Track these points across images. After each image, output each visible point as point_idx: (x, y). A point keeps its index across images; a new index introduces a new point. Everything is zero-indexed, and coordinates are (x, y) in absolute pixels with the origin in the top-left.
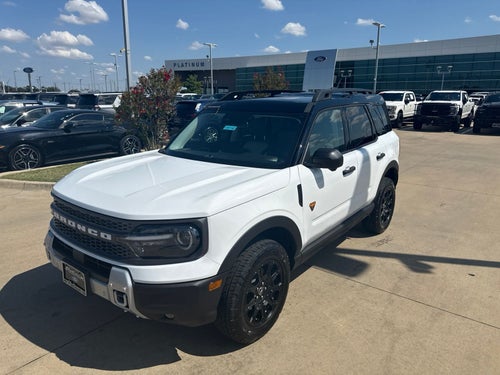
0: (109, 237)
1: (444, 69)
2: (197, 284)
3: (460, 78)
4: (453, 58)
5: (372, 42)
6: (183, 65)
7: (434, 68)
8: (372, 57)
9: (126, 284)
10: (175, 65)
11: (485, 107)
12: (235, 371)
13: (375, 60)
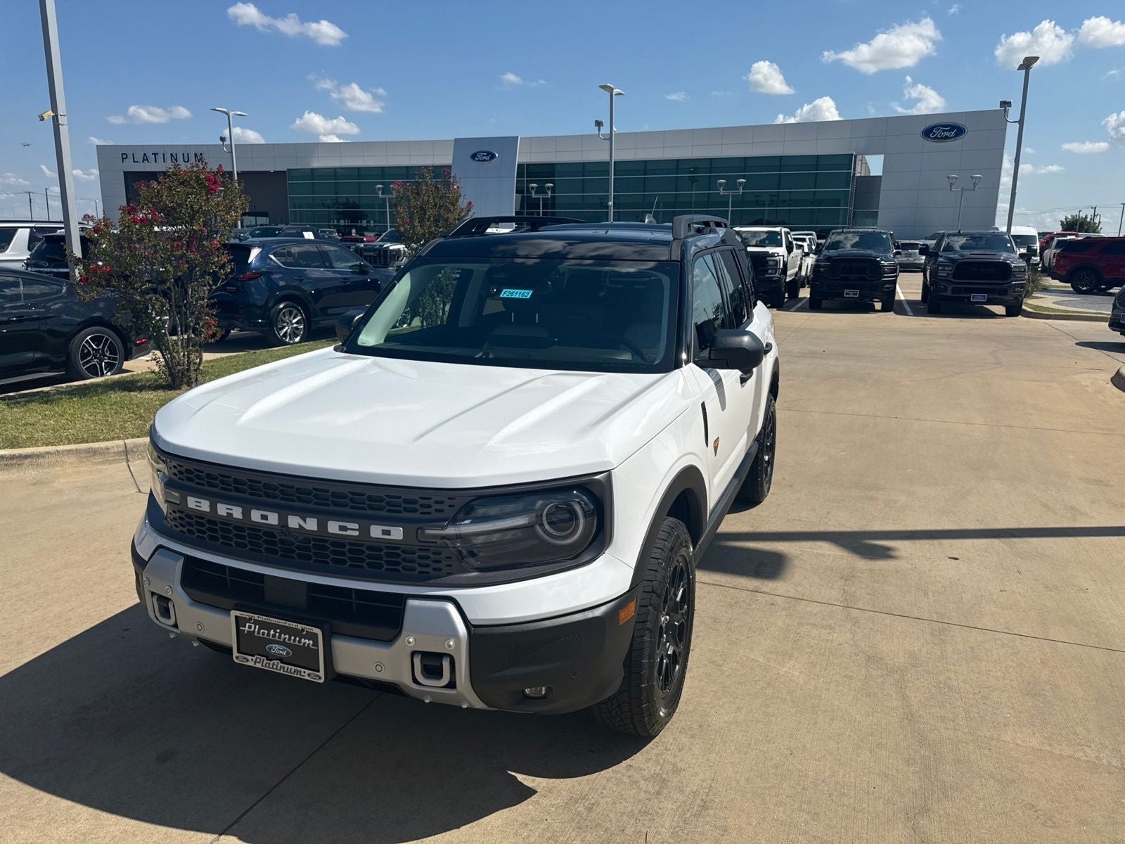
0: (397, 533)
1: (731, 185)
2: (598, 612)
3: (758, 203)
4: (745, 164)
5: (599, 124)
6: (145, 159)
7: (711, 183)
8: (602, 156)
9: (454, 633)
10: (124, 157)
11: (829, 258)
12: (658, 793)
13: (607, 164)
